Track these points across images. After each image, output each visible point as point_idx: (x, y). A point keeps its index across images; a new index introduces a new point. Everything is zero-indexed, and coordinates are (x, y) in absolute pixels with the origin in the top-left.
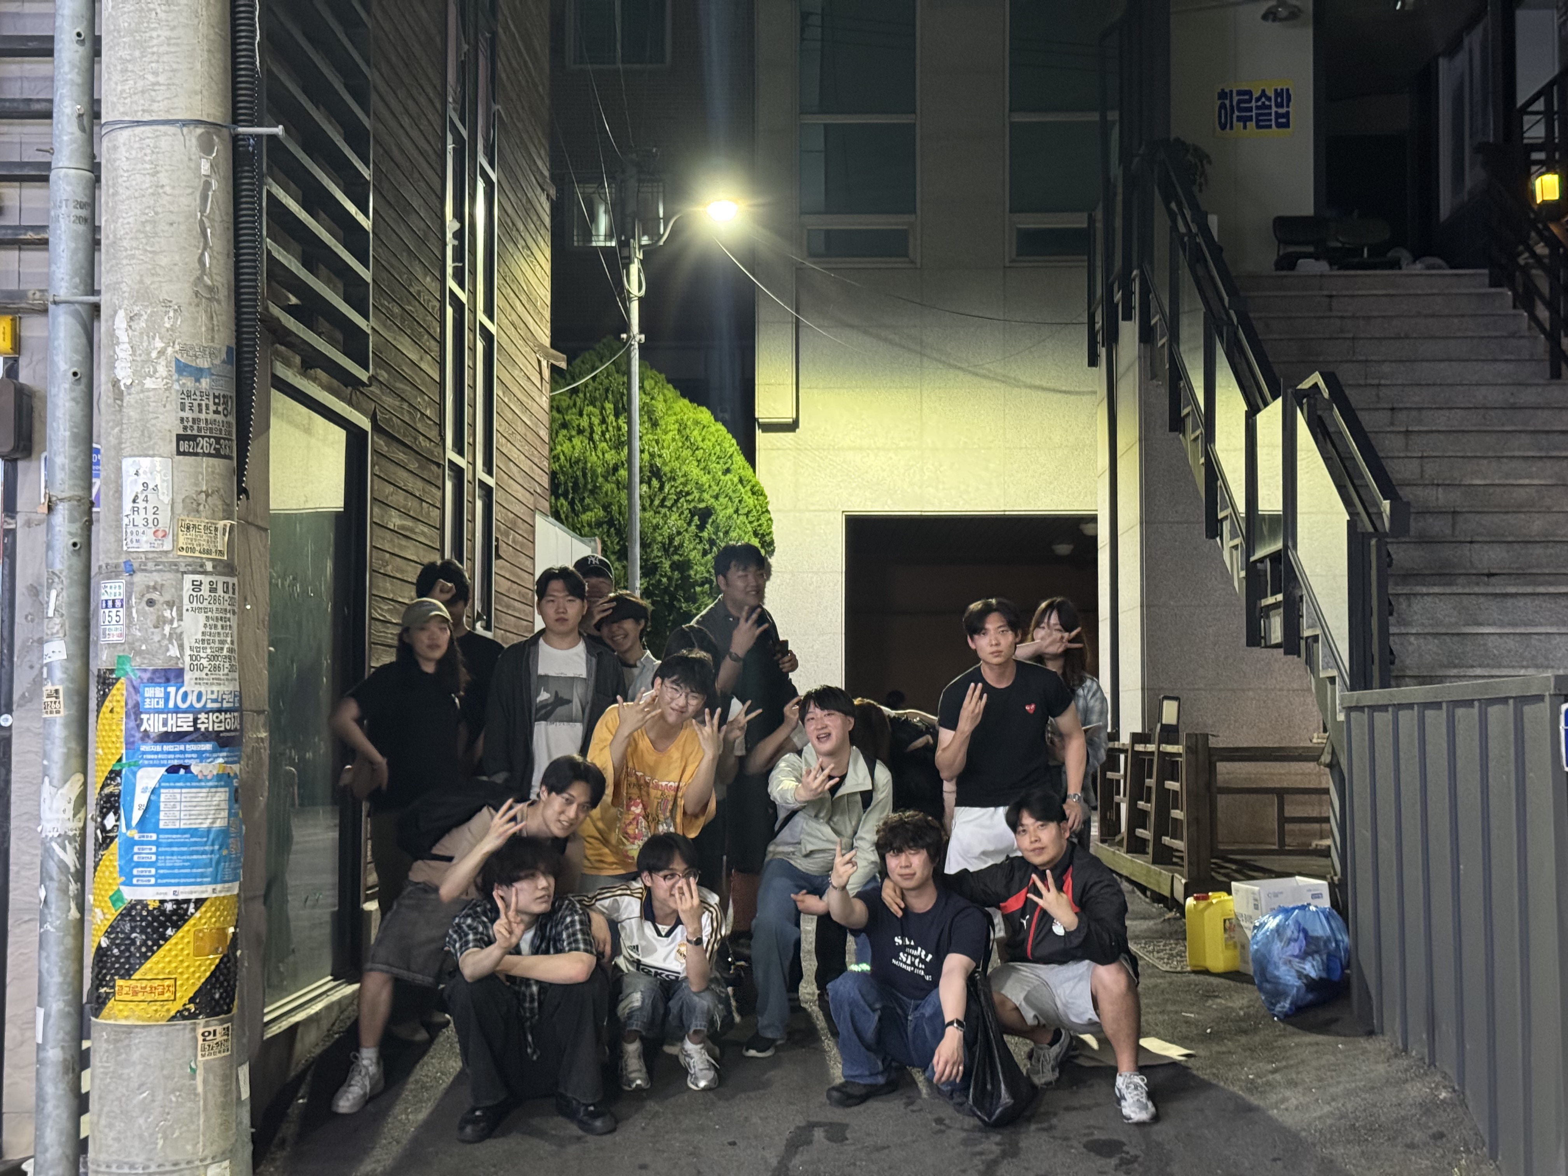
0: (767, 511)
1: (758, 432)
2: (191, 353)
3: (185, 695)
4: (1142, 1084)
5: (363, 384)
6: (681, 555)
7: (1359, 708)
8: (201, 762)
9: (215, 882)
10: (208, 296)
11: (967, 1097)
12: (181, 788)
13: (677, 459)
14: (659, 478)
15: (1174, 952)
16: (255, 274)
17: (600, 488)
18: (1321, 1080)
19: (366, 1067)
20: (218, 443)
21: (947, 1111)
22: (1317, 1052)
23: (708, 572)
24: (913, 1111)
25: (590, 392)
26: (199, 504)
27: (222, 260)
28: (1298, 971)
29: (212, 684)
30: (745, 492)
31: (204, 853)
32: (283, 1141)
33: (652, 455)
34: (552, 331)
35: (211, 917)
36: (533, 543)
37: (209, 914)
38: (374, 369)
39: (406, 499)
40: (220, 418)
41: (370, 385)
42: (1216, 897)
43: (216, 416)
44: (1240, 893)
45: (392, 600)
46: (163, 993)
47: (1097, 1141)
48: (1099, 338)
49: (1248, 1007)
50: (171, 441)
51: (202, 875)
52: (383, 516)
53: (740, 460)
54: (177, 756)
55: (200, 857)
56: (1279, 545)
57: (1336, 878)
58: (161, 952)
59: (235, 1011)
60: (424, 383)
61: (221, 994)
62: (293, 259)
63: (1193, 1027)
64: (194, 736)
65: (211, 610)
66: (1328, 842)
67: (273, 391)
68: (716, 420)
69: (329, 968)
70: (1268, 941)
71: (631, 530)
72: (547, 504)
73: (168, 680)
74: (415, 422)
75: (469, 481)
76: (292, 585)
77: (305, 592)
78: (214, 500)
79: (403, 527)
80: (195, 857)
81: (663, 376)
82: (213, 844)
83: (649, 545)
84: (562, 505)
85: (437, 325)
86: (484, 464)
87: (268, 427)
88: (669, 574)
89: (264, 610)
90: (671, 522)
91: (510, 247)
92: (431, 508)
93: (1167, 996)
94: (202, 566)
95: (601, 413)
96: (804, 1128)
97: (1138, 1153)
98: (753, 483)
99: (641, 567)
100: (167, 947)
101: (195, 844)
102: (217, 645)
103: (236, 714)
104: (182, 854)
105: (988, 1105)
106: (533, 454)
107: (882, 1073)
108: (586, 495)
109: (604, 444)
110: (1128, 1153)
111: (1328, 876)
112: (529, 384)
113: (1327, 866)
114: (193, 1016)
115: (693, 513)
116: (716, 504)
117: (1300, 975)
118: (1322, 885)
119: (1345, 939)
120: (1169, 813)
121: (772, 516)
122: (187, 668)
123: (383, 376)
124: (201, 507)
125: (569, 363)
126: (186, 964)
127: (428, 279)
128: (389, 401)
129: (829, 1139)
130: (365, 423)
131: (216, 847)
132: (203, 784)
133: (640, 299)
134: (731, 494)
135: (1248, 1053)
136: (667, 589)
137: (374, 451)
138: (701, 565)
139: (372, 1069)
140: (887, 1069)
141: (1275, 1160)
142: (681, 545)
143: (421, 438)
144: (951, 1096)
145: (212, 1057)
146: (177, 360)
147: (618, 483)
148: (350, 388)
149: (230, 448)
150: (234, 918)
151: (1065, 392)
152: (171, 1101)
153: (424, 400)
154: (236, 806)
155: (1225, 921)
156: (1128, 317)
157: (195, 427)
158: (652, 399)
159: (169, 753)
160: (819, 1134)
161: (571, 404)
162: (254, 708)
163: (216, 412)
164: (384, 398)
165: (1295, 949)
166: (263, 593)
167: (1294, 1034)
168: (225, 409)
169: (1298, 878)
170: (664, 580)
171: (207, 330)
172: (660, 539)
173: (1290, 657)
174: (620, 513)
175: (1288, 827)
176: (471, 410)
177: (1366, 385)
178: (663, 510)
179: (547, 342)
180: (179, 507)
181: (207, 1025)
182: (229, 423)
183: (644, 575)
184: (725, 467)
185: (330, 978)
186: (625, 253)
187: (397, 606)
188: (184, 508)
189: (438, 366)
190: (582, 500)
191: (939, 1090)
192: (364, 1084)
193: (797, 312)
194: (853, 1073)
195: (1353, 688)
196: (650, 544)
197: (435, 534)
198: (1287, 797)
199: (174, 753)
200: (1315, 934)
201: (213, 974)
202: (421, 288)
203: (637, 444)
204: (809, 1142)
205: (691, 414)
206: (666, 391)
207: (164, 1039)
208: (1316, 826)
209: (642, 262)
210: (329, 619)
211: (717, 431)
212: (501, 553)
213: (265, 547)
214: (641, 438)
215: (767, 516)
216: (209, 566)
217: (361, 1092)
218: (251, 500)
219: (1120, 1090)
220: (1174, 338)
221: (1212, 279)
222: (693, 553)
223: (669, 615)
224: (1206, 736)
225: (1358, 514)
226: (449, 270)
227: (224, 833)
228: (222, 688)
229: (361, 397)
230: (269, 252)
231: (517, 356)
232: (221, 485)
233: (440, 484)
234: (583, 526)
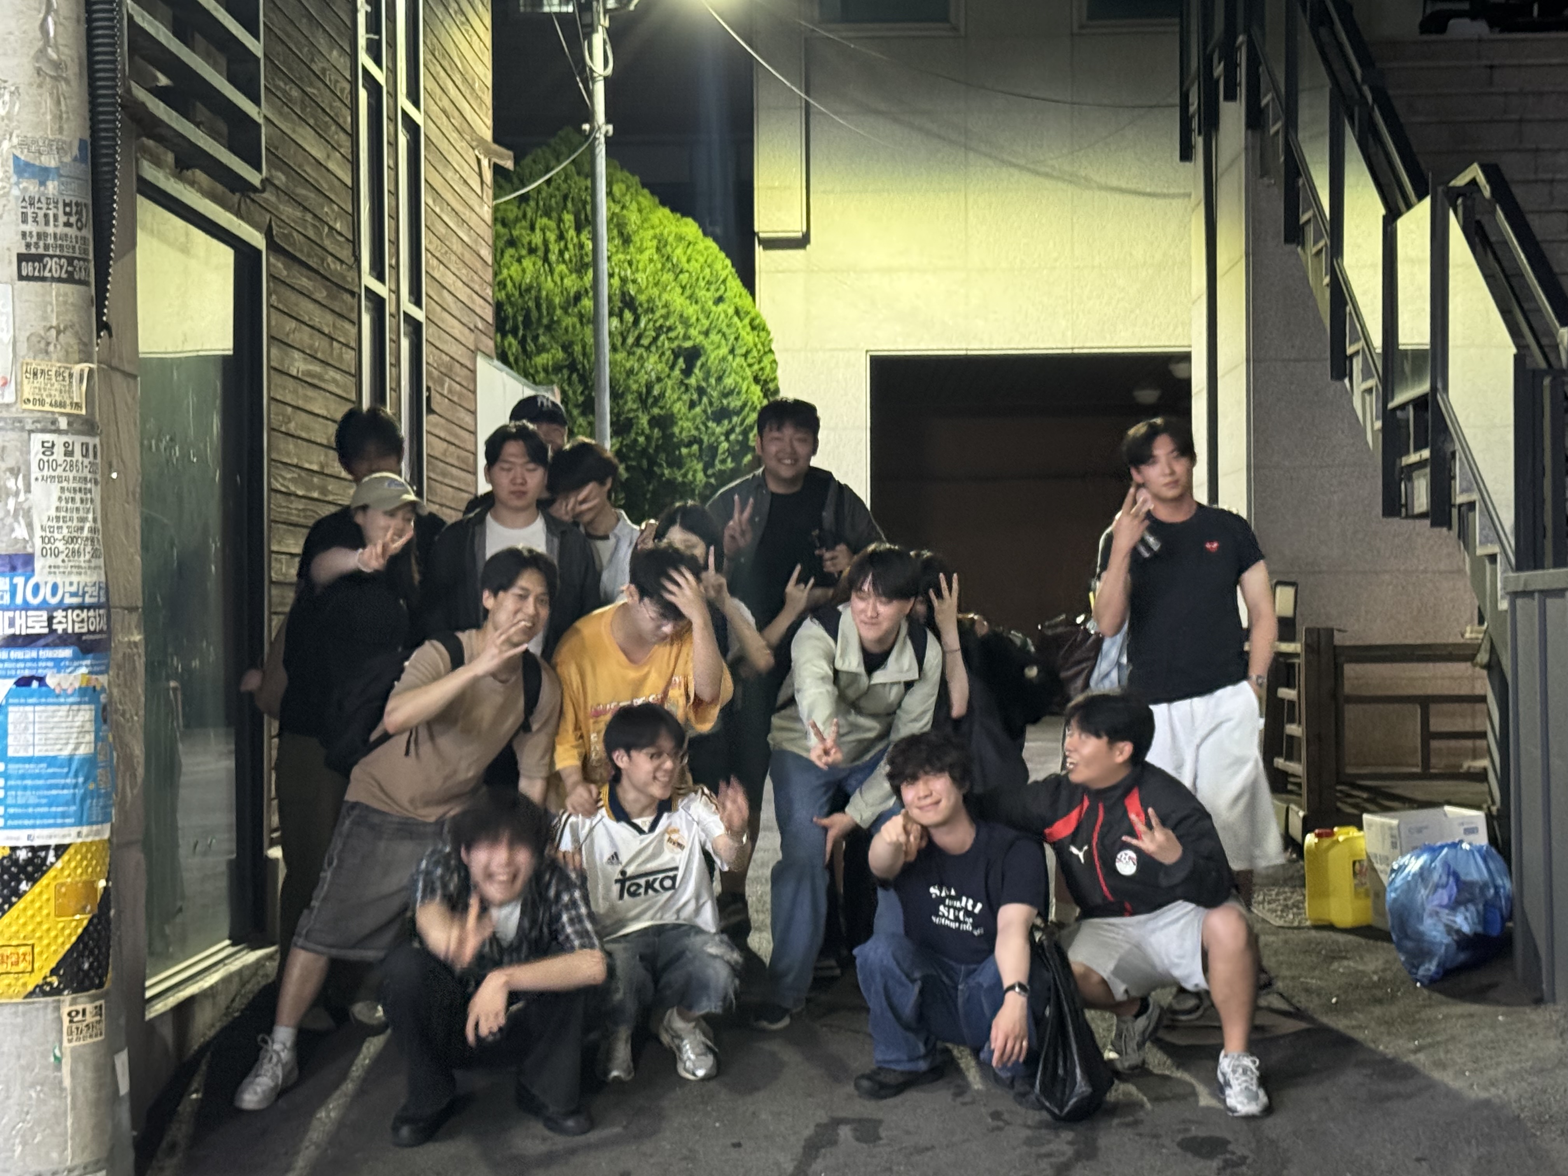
0: (771, 351)
1: (759, 250)
2: (33, 149)
3: (36, 589)
4: (1253, 1067)
5: (255, 189)
6: (661, 408)
7: (1527, 594)
8: (59, 672)
9: (80, 823)
10: (52, 73)
11: (1033, 1086)
12: (34, 705)
13: (656, 284)
14: (634, 310)
15: (1290, 903)
16: (113, 45)
17: (559, 322)
18: (1476, 1061)
19: (278, 1053)
20: (70, 263)
21: (1005, 1102)
22: (1471, 1026)
23: (697, 428)
24: (964, 1104)
25: (544, 199)
26: (48, 344)
27: (71, 26)
28: (1446, 926)
29: (70, 573)
30: (742, 326)
31: (64, 787)
32: (173, 1147)
33: (624, 281)
34: (494, 120)
35: (76, 868)
36: (474, 392)
37: (73, 864)
38: (269, 170)
39: (311, 337)
40: (71, 232)
41: (263, 190)
42: (1342, 834)
43: (67, 230)
44: (1373, 828)
45: (296, 466)
46: (17, 963)
47: (1195, 1138)
48: (1195, 124)
49: (1384, 970)
50: (10, 262)
51: (64, 815)
52: (283, 360)
53: (735, 285)
54: (29, 664)
55: (60, 792)
56: (1425, 387)
57: (1494, 809)
58: (14, 912)
59: (107, 986)
60: (332, 188)
61: (91, 965)
62: (160, 26)
63: (1314, 995)
64: (50, 639)
65: (67, 479)
66: (1485, 763)
67: (140, 199)
68: (705, 234)
69: (225, 929)
70: (1410, 887)
71: (599, 376)
72: (491, 344)
73: (13, 569)
74: (322, 239)
75: (391, 315)
76: (170, 448)
77: (185, 456)
78: (67, 338)
79: (309, 373)
80: (54, 792)
81: (636, 179)
82: (76, 776)
83: (622, 396)
84: (510, 345)
85: (347, 114)
86: (411, 293)
87: (133, 245)
88: (647, 431)
89: (135, 479)
90: (649, 366)
91: (440, 11)
92: (344, 349)
93: (1281, 958)
94: (54, 422)
95: (559, 227)
96: (826, 1126)
97: (1246, 1153)
98: (753, 314)
99: (612, 424)
100: (21, 904)
101: (54, 776)
102: (75, 523)
103: (102, 611)
104: (37, 788)
105: (1058, 1095)
106: (472, 280)
107: (925, 1057)
108: (541, 331)
109: (563, 267)
110: (1233, 1153)
111: (1485, 806)
112: (466, 189)
113: (1483, 793)
114: (56, 992)
115: (676, 354)
116: (706, 343)
117: (1450, 929)
118: (1477, 816)
119: (1506, 884)
120: (1283, 728)
121: (777, 357)
122: (38, 553)
123: (280, 178)
124: (51, 348)
125: (517, 162)
126: (45, 927)
127: (335, 53)
128: (288, 211)
129: (858, 1139)
130: (258, 240)
131: (81, 780)
132: (62, 700)
133: (606, 79)
134: (725, 329)
135: (1383, 1029)
136: (644, 452)
137: (271, 276)
138: (687, 419)
139: (285, 1055)
140: (931, 1052)
141: (1419, 1160)
142: (662, 395)
143: (330, 259)
144: (1012, 1085)
145: (82, 1042)
146: (16, 158)
147: (581, 316)
148: (238, 195)
149: (87, 270)
150: (105, 869)
151: (1150, 195)
152: (30, 1097)
153: (333, 210)
154: (105, 727)
155: (1354, 863)
156: (1231, 96)
157: (41, 244)
158: (623, 207)
159: (17, 661)
160: (845, 1132)
161: (520, 215)
162: (124, 604)
163: (67, 224)
164: (281, 207)
165: (1443, 896)
166: (132, 456)
167: (1442, 1003)
168: (78, 220)
169: (1448, 809)
170: (641, 439)
171: (54, 117)
172: (635, 387)
173: (1437, 530)
174: (584, 354)
175: (1435, 744)
176: (393, 222)
177: (1536, 181)
178: (639, 351)
179: (488, 135)
180: (23, 348)
181: (73, 1002)
182: (84, 239)
183: (615, 433)
184: (717, 295)
185: (227, 942)
186: (587, 19)
187: (303, 474)
188: (29, 348)
189: (349, 166)
190: (535, 338)
191: (997, 1079)
192: (274, 1073)
193: (807, 93)
194: (888, 1058)
195: (1520, 567)
196: (623, 393)
197: (351, 381)
198: (1433, 708)
199: (24, 661)
200: (1469, 878)
201: (80, 938)
202: (326, 65)
203: (604, 267)
204: (833, 1143)
205: (673, 228)
206: (640, 199)
207: (19, 1020)
208: (1469, 743)
209: (608, 31)
210: (217, 491)
211: (706, 248)
212: (434, 406)
213: (134, 398)
214: (609, 258)
215: (770, 357)
216: (63, 423)
217: (272, 1084)
218: (114, 337)
219: (1224, 1075)
220: (1291, 123)
221: (1340, 46)
222: (678, 405)
223: (649, 483)
224: (1330, 632)
225: (1527, 347)
226: (362, 42)
227: (90, 762)
228: (83, 579)
229: (252, 207)
230: (130, 18)
231: (449, 152)
232: (75, 319)
233: (354, 316)
234: (537, 372)
